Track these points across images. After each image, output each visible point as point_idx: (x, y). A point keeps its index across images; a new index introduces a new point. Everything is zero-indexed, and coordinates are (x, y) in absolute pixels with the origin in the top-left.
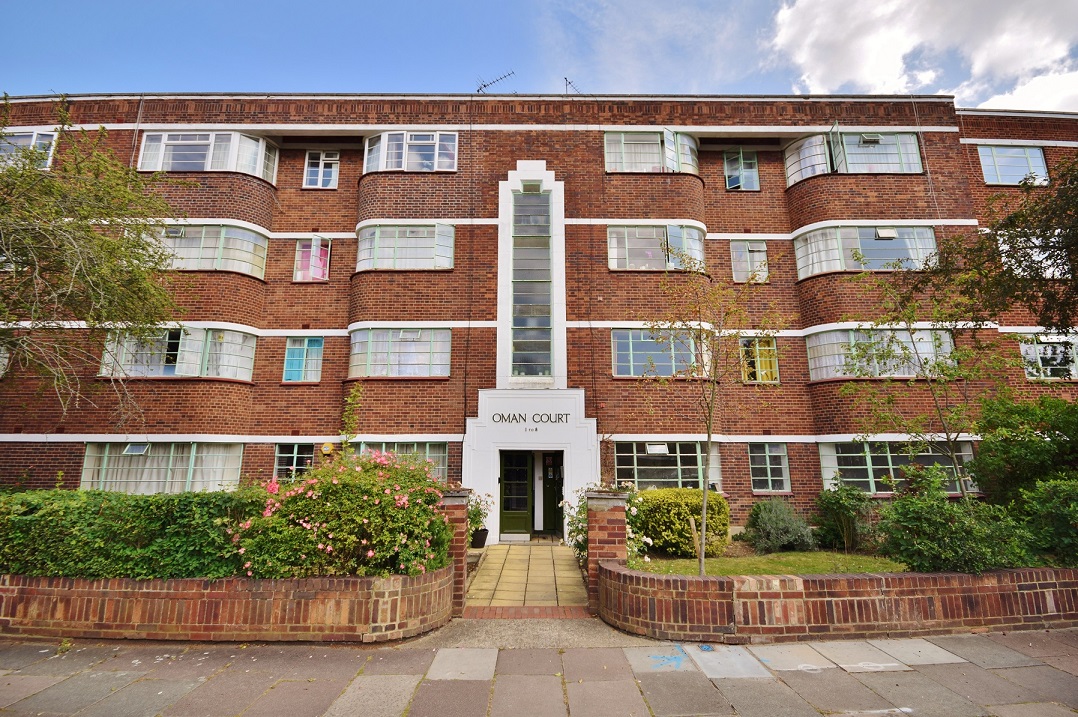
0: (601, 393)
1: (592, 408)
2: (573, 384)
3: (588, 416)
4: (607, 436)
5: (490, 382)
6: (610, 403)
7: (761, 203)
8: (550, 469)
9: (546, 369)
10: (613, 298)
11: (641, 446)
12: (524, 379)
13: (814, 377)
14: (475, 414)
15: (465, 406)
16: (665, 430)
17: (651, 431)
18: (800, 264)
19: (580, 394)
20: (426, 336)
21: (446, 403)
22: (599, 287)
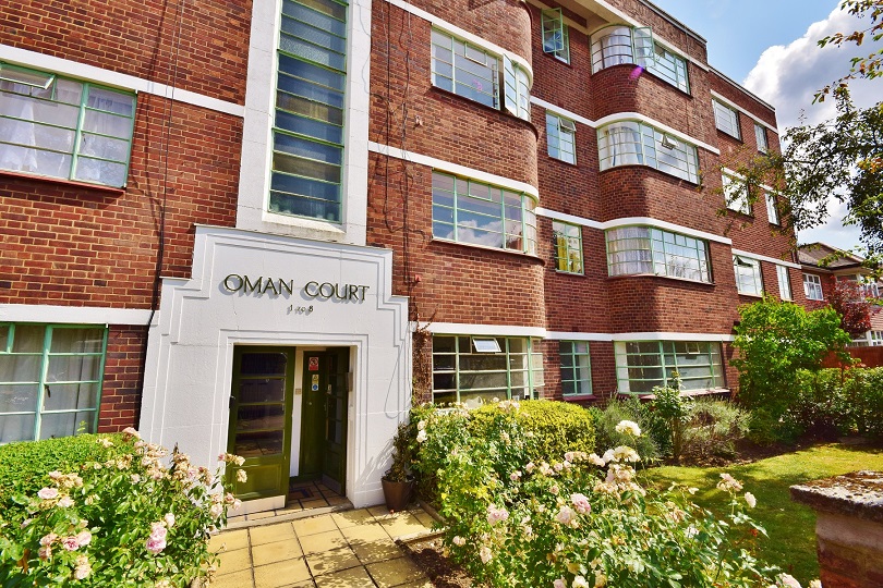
0: (416, 260)
1: (404, 281)
2: (375, 241)
3: (396, 292)
4: (422, 325)
5: (223, 212)
6: (429, 276)
7: (572, 81)
8: (316, 377)
9: (332, 210)
10: (437, 127)
11: (466, 341)
12: (289, 220)
13: (611, 273)
14: (184, 270)
15: (161, 254)
16: (495, 320)
17: (479, 320)
18: (602, 155)
19: (386, 258)
20: (67, 91)
21: (109, 242)
22: (419, 105)
